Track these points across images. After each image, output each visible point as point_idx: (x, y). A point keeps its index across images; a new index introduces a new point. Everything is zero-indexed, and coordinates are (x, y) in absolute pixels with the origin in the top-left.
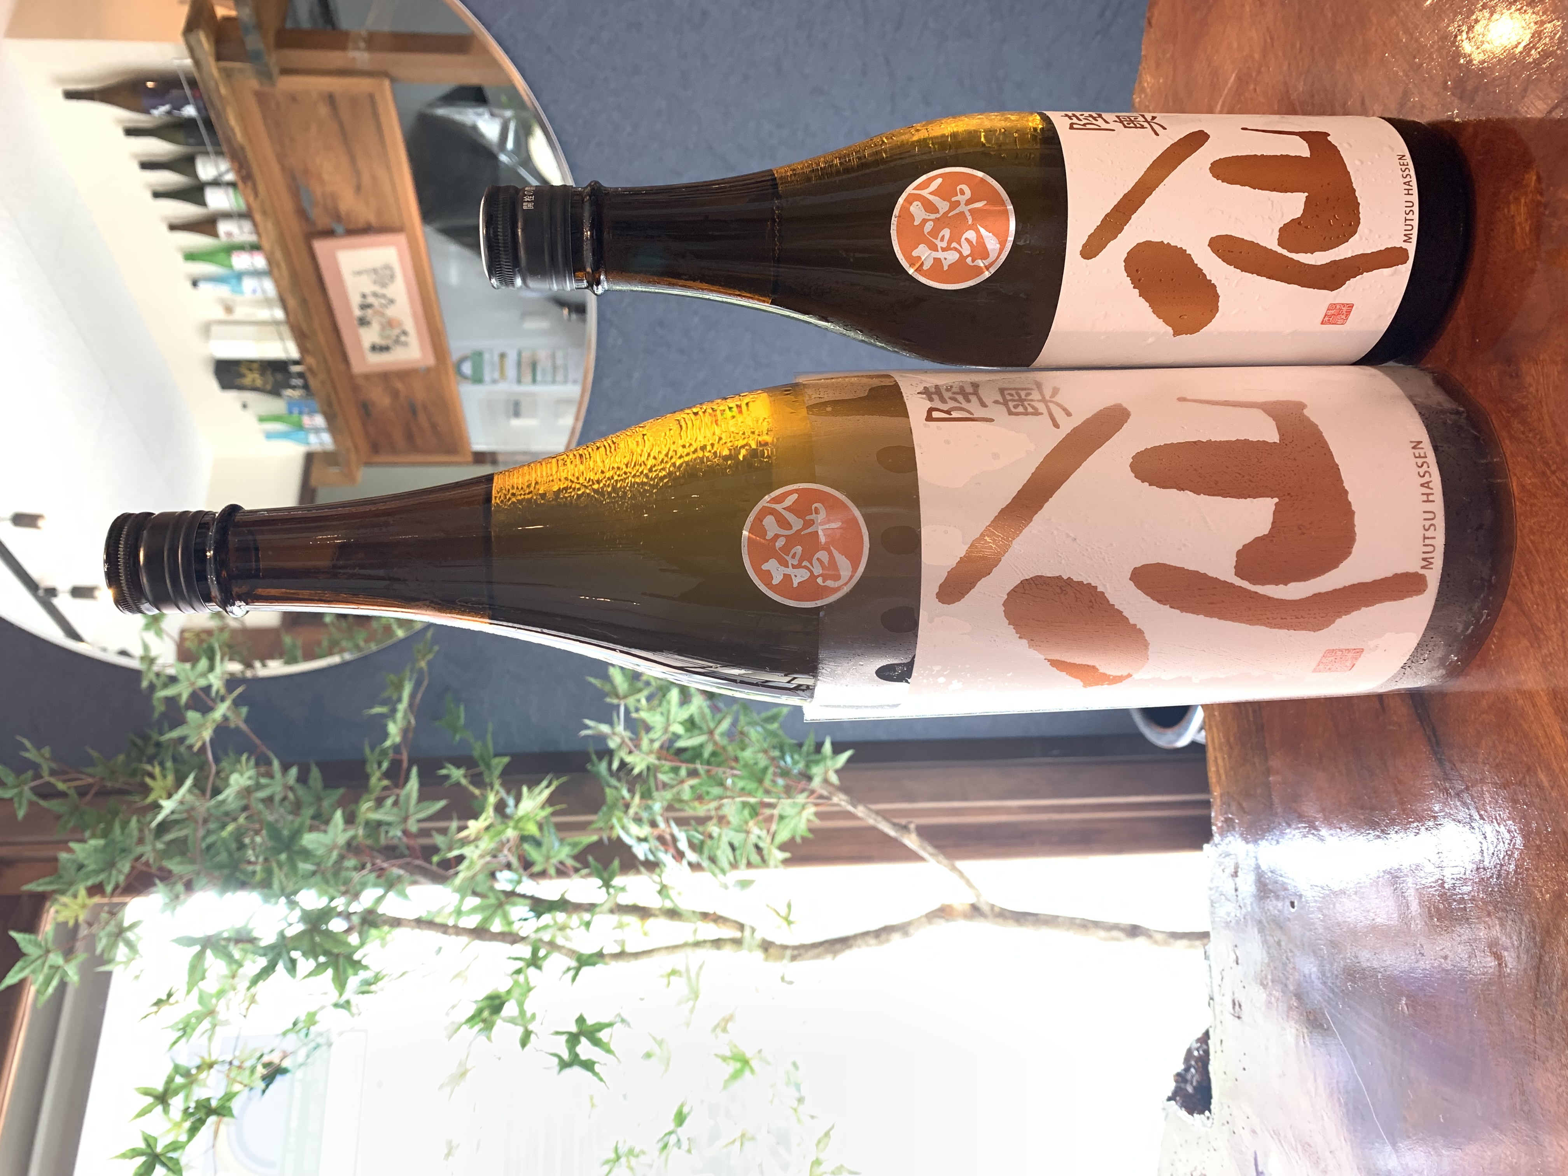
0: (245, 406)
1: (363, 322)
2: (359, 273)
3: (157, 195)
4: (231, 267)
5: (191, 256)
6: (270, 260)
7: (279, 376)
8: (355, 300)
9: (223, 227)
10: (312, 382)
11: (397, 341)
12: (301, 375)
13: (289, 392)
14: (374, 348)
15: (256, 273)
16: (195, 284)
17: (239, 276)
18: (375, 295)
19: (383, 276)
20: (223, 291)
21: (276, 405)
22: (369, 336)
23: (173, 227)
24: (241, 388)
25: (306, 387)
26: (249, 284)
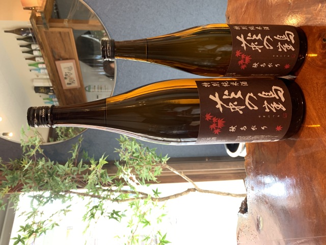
0: (40, 96)
1: (65, 78)
2: (65, 68)
3: (23, 52)
4: (38, 67)
5: (30, 65)
6: (46, 66)
7: (48, 90)
8: (64, 74)
9: (37, 59)
10: (55, 91)
11: (73, 82)
12: (52, 90)
13: (50, 93)
14: (68, 84)
15: (43, 69)
16: (30, 71)
17: (40, 69)
18: (68, 73)
19: (70, 69)
20: (37, 72)
21: (47, 96)
22: (67, 81)
23: (26, 59)
24: (40, 93)
25: (53, 92)
26: (42, 71)
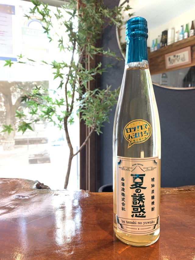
0: (159, 36)
1: (175, 56)
2: (184, 55)
4: (185, 32)
5: (187, 25)
6: (186, 39)
7: (164, 42)
8: (179, 54)
9: (192, 31)
10: (163, 48)
11: (171, 62)
12: (164, 46)
13: (161, 44)
14: (169, 59)
15: (183, 37)
16: (182, 26)
17: (183, 34)
18: (180, 58)
19: (183, 59)
20: (180, 31)
21: (159, 42)
22: (172, 57)
23: (193, 22)
24: (162, 35)
25: (162, 47)
26: (181, 36)
